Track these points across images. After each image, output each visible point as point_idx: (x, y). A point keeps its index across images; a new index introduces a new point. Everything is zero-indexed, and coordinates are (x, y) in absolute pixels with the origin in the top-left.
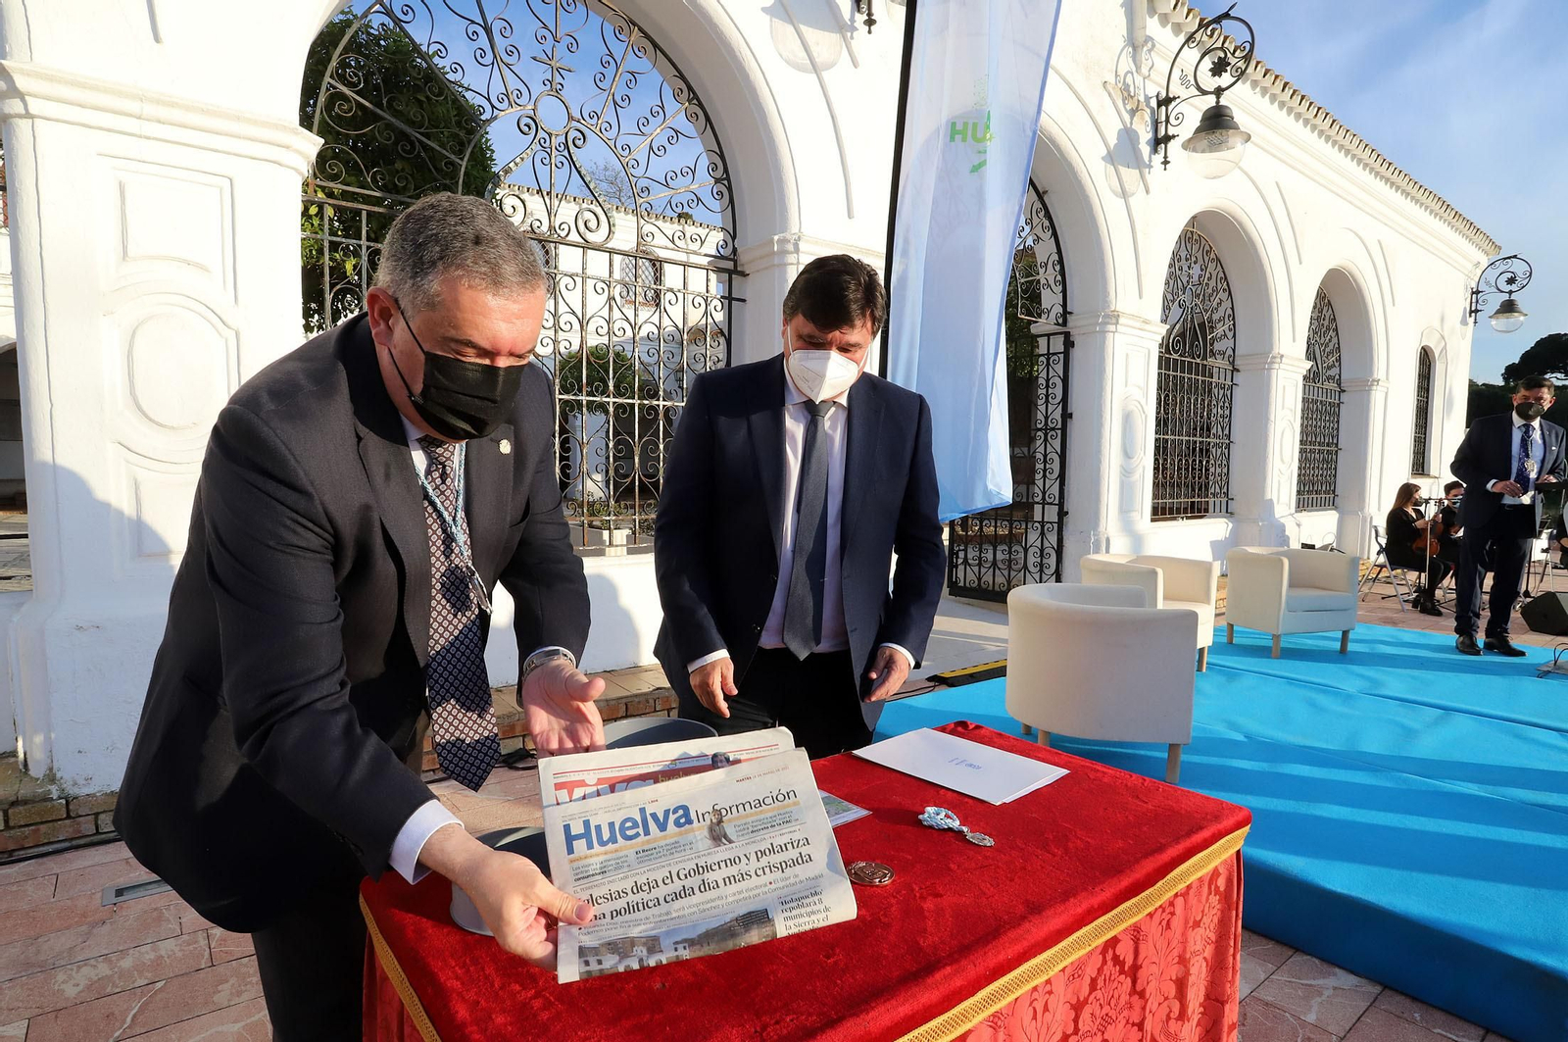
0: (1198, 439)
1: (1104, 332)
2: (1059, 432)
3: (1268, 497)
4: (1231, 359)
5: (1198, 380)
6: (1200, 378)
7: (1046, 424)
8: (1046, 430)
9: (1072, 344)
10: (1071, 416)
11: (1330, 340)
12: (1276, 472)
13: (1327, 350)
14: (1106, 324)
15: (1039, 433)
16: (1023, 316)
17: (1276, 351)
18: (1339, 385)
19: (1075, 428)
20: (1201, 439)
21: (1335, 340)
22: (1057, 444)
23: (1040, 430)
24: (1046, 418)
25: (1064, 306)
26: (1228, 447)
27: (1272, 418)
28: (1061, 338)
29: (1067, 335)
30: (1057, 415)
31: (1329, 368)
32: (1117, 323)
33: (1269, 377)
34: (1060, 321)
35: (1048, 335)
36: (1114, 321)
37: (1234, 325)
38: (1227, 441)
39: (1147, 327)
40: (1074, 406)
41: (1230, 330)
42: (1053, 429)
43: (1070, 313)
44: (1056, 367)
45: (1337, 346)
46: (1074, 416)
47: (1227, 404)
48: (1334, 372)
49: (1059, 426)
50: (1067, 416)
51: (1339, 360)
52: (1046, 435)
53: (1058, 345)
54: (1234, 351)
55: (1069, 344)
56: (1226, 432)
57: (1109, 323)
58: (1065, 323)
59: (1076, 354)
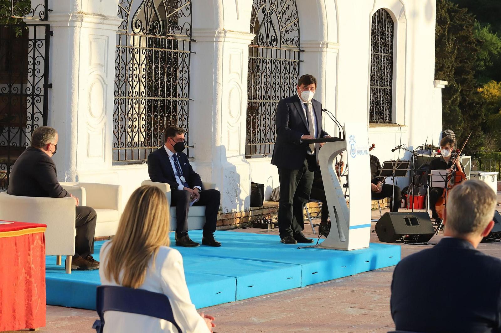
0: (159, 98)
1: (73, 27)
2: (42, 98)
3: (218, 144)
4: (188, 33)
5: (158, 52)
6: (160, 49)
7: (33, 91)
8: (33, 96)
9: (52, 34)
10: (50, 86)
11: (288, 8)
12: (225, 125)
13: (285, 17)
14: (73, 21)
15: (28, 98)
16: (15, 17)
17: (221, 27)
18: (299, 47)
19: (53, 94)
20: (162, 98)
21: (292, 8)
22: (41, 106)
23: (29, 95)
24: (33, 86)
25: (46, 6)
26: (188, 104)
27: (220, 81)
28: (44, 29)
29: (48, 27)
30: (41, 85)
31: (287, 32)
32: (82, 21)
33: (217, 48)
34: (43, 17)
35: (35, 26)
36: (80, 19)
37: (191, 5)
38: (187, 99)
39: (105, 21)
40: (54, 78)
41: (187, 9)
42: (38, 95)
43: (50, 10)
44: (40, 50)
45: (295, 12)
46: (53, 86)
47: (185, 69)
48: (291, 36)
49: (42, 93)
50: (48, 86)
51: (298, 25)
52: (33, 99)
53: (41, 33)
54: (191, 26)
55: (49, 33)
56: (186, 91)
57: (76, 21)
58: (46, 19)
59: (54, 40)
